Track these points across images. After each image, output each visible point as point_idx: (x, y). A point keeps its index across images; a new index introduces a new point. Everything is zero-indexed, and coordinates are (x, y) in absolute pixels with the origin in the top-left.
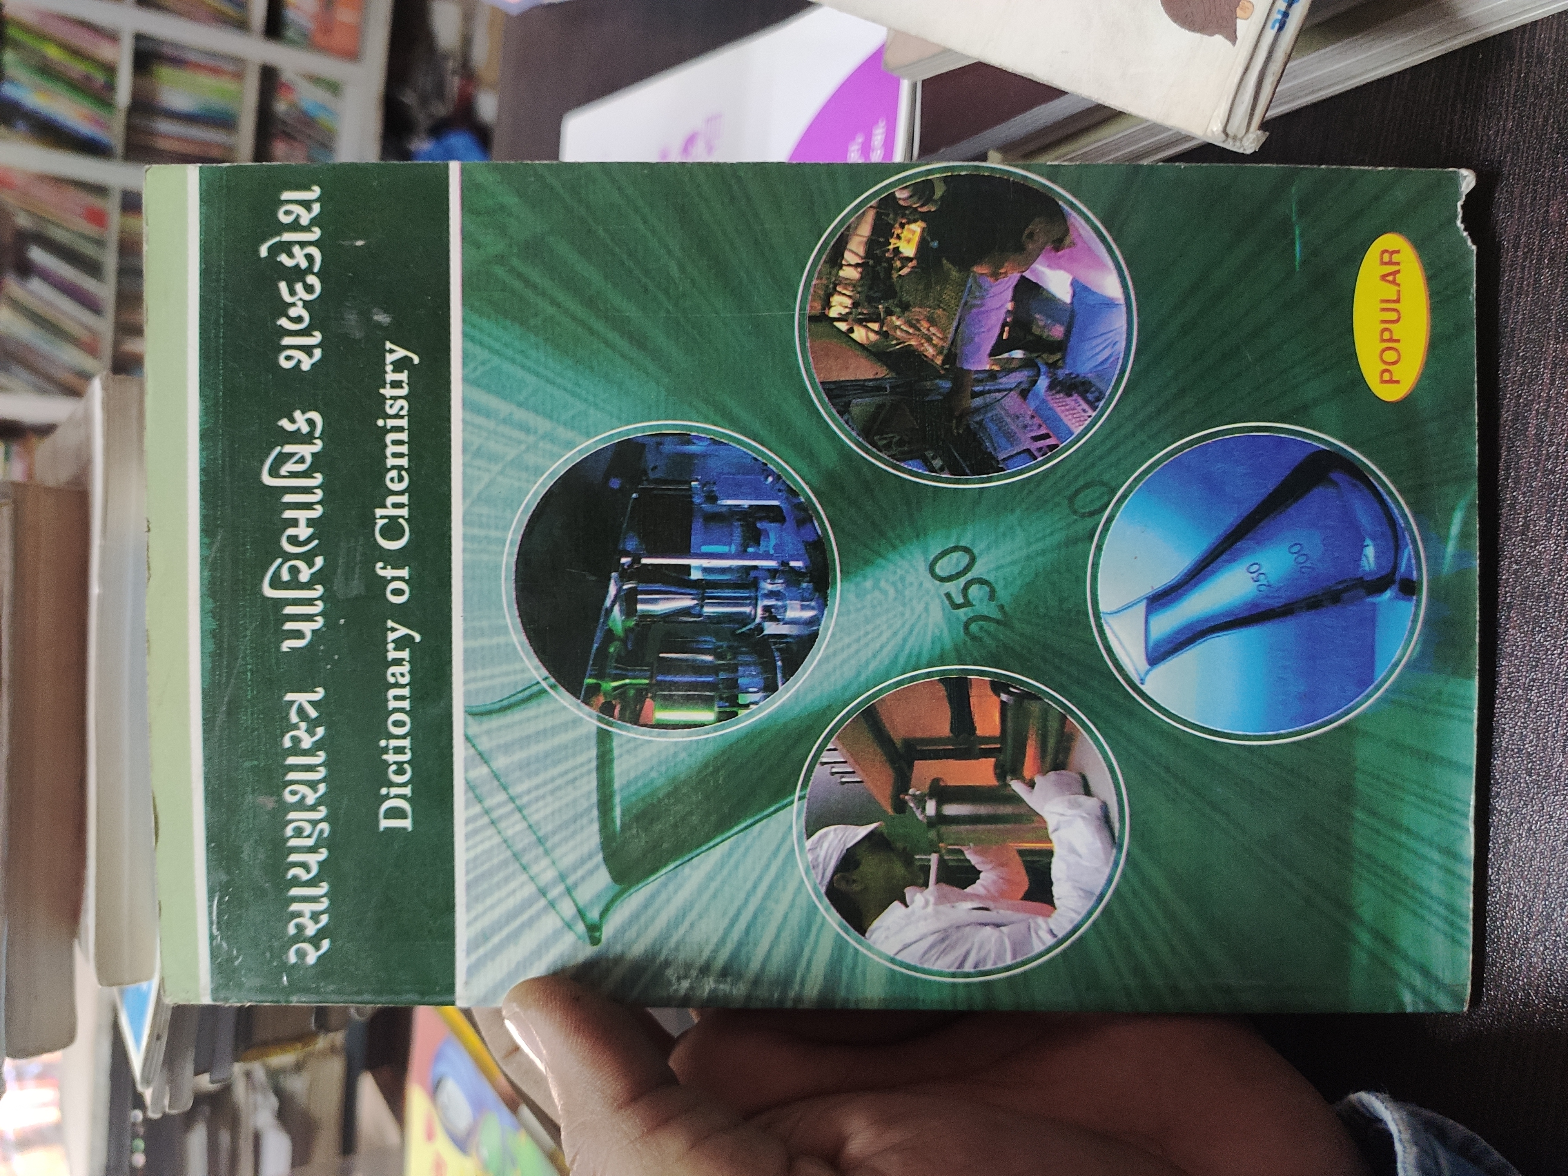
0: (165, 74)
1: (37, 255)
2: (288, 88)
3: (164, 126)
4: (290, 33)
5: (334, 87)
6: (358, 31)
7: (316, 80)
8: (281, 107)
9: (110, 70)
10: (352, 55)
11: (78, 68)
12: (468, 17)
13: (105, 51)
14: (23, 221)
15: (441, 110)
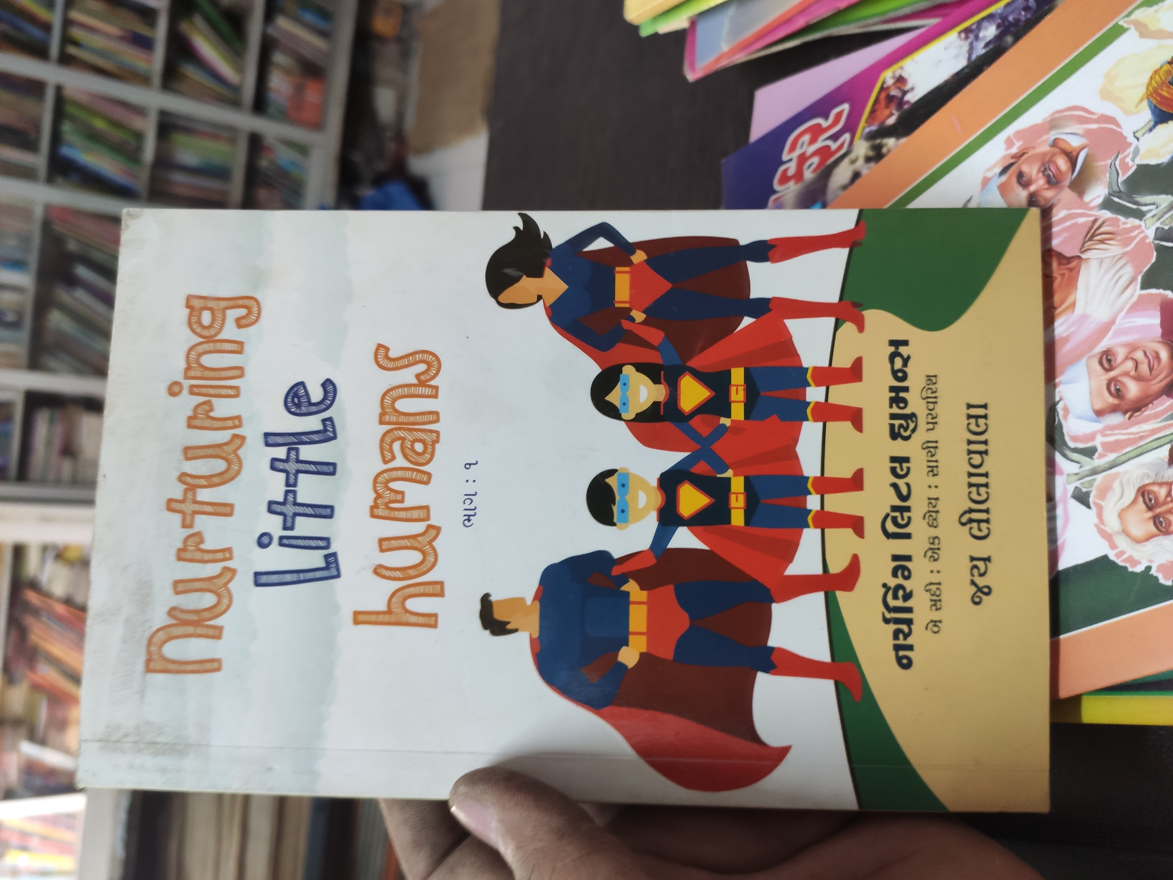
0: (179, 139)
1: (82, 272)
2: (268, 149)
3: (179, 178)
4: (271, 110)
5: (303, 150)
6: (322, 109)
7: (290, 144)
8: (264, 163)
9: (139, 136)
10: (317, 126)
11: (118, 135)
12: (402, 100)
13: (137, 123)
14: (72, 246)
15: (381, 166)
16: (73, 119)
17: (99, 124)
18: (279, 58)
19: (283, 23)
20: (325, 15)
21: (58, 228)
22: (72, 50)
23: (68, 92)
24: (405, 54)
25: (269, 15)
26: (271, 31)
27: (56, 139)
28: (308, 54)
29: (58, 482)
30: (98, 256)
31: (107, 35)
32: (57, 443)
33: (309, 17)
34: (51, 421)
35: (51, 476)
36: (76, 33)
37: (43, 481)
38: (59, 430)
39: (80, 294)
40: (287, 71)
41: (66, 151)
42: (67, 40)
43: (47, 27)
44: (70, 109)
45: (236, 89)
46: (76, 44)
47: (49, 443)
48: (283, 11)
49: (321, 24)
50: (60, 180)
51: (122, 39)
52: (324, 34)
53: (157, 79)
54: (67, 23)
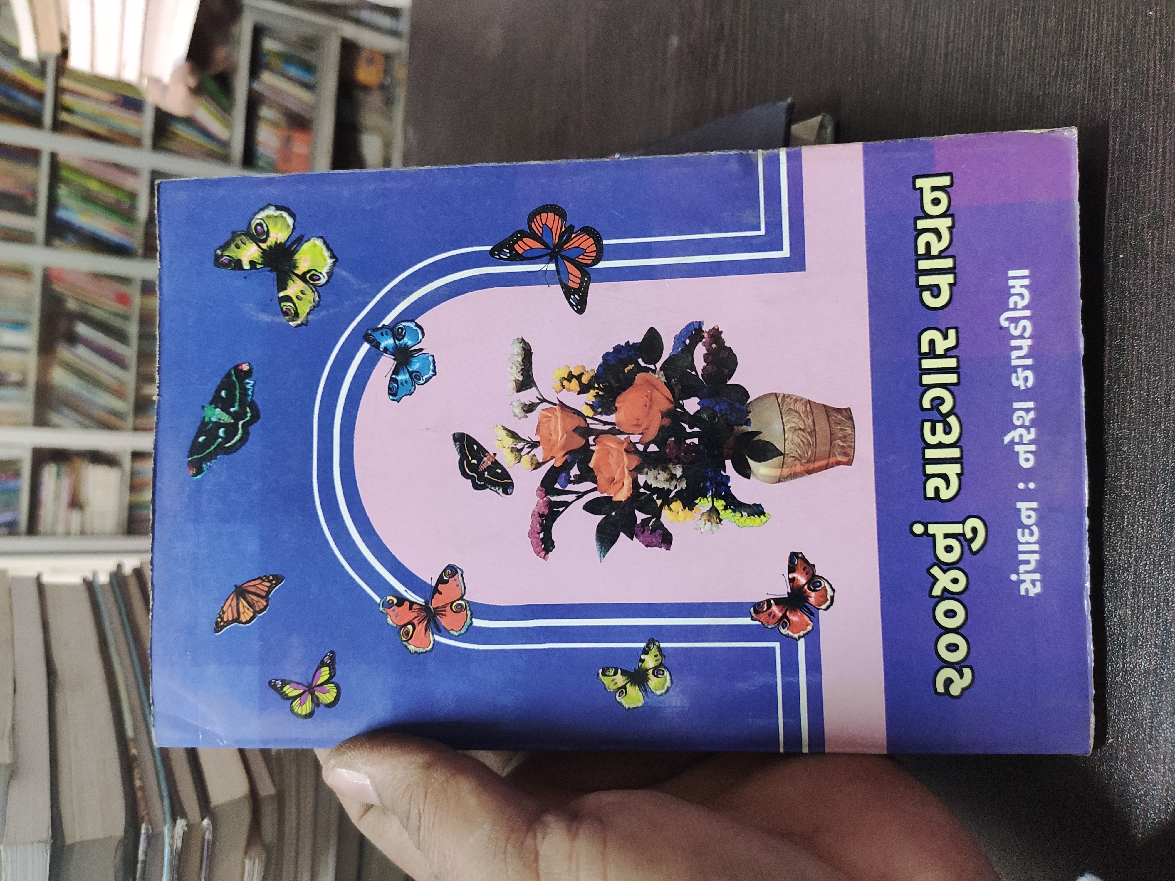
16: (68, 183)
17: (94, 186)
18: (265, 112)
19: (267, 77)
20: (309, 68)
21: (57, 287)
22: (64, 116)
23: (62, 158)
24: (389, 102)
25: (254, 72)
26: (256, 86)
27: (53, 203)
28: (293, 107)
29: (68, 534)
30: (98, 314)
31: (97, 100)
32: (65, 498)
33: (293, 71)
34: (58, 475)
35: (60, 529)
36: (68, 100)
37: (52, 534)
38: (66, 483)
39: (81, 350)
40: (274, 125)
41: (62, 214)
42: (59, 107)
43: (40, 96)
44: (64, 173)
45: (225, 144)
46: (68, 110)
47: (57, 497)
48: (268, 67)
49: (305, 77)
50: (57, 242)
51: (114, 103)
52: (309, 87)
53: (147, 140)
54: (59, 91)
